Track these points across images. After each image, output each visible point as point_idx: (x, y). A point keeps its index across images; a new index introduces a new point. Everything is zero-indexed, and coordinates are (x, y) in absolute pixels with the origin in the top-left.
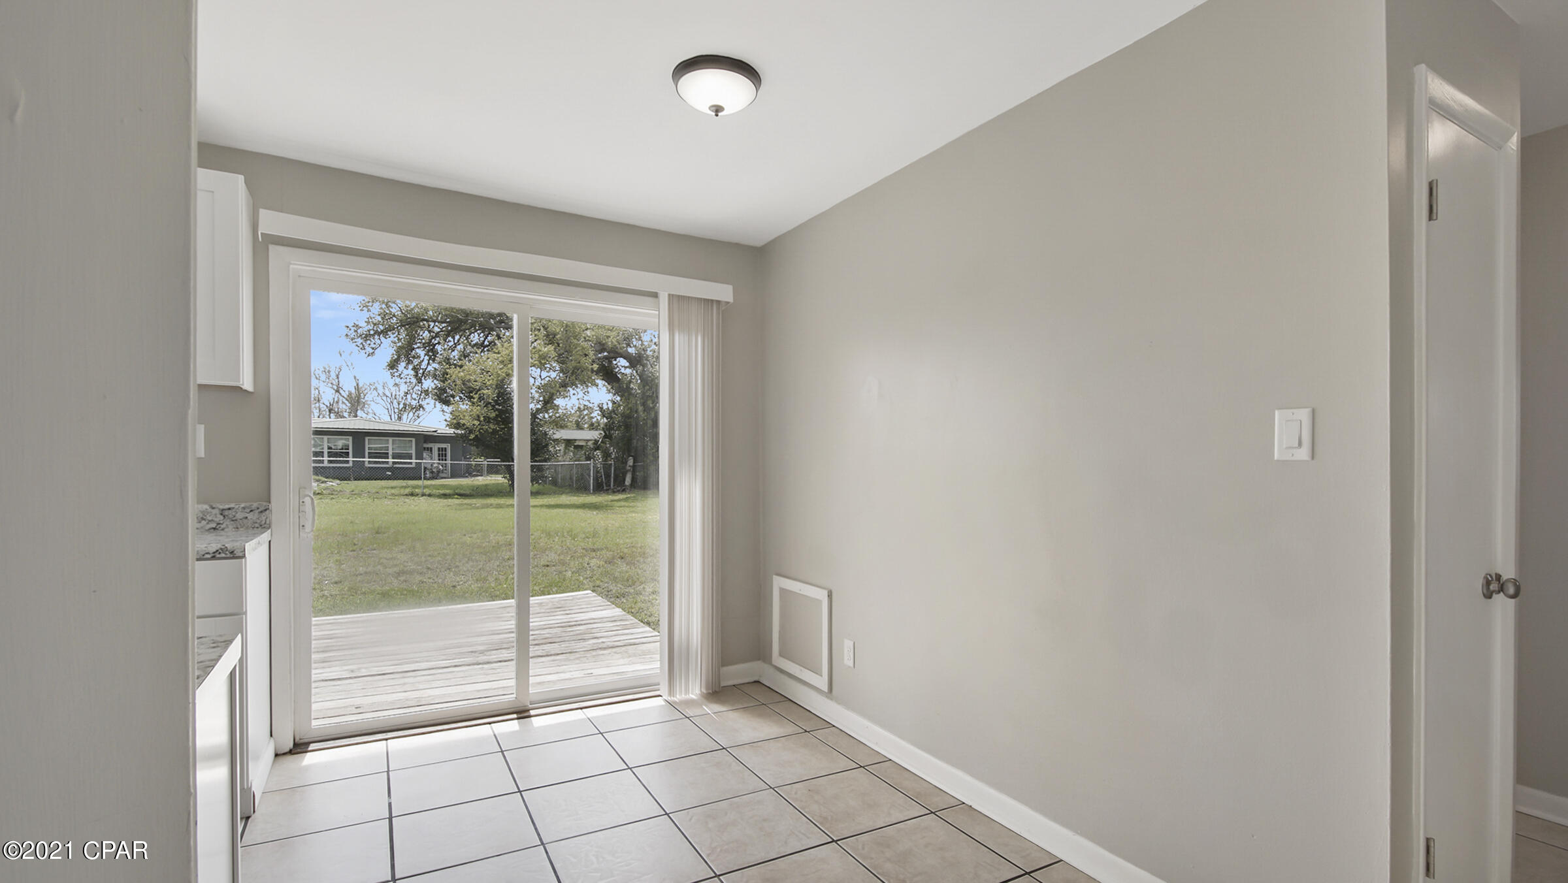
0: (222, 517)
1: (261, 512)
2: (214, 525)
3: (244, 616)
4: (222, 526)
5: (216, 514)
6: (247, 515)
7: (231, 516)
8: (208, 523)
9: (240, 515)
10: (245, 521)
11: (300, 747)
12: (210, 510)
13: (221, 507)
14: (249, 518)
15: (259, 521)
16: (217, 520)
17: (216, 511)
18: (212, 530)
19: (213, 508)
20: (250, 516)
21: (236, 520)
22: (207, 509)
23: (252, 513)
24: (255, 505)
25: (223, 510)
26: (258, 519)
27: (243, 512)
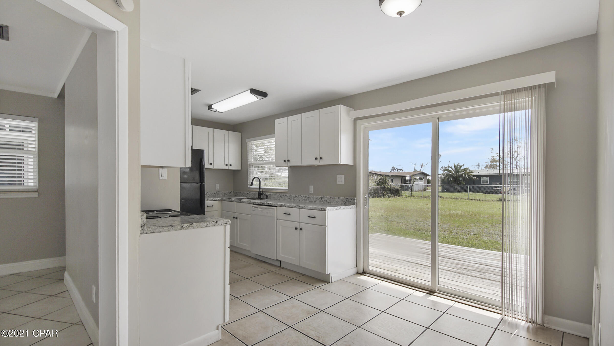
1: (353, 200)
3: (326, 227)
11: (363, 273)
13: (346, 198)
24: (352, 198)
25: (346, 199)
26: (353, 202)
27: (350, 199)
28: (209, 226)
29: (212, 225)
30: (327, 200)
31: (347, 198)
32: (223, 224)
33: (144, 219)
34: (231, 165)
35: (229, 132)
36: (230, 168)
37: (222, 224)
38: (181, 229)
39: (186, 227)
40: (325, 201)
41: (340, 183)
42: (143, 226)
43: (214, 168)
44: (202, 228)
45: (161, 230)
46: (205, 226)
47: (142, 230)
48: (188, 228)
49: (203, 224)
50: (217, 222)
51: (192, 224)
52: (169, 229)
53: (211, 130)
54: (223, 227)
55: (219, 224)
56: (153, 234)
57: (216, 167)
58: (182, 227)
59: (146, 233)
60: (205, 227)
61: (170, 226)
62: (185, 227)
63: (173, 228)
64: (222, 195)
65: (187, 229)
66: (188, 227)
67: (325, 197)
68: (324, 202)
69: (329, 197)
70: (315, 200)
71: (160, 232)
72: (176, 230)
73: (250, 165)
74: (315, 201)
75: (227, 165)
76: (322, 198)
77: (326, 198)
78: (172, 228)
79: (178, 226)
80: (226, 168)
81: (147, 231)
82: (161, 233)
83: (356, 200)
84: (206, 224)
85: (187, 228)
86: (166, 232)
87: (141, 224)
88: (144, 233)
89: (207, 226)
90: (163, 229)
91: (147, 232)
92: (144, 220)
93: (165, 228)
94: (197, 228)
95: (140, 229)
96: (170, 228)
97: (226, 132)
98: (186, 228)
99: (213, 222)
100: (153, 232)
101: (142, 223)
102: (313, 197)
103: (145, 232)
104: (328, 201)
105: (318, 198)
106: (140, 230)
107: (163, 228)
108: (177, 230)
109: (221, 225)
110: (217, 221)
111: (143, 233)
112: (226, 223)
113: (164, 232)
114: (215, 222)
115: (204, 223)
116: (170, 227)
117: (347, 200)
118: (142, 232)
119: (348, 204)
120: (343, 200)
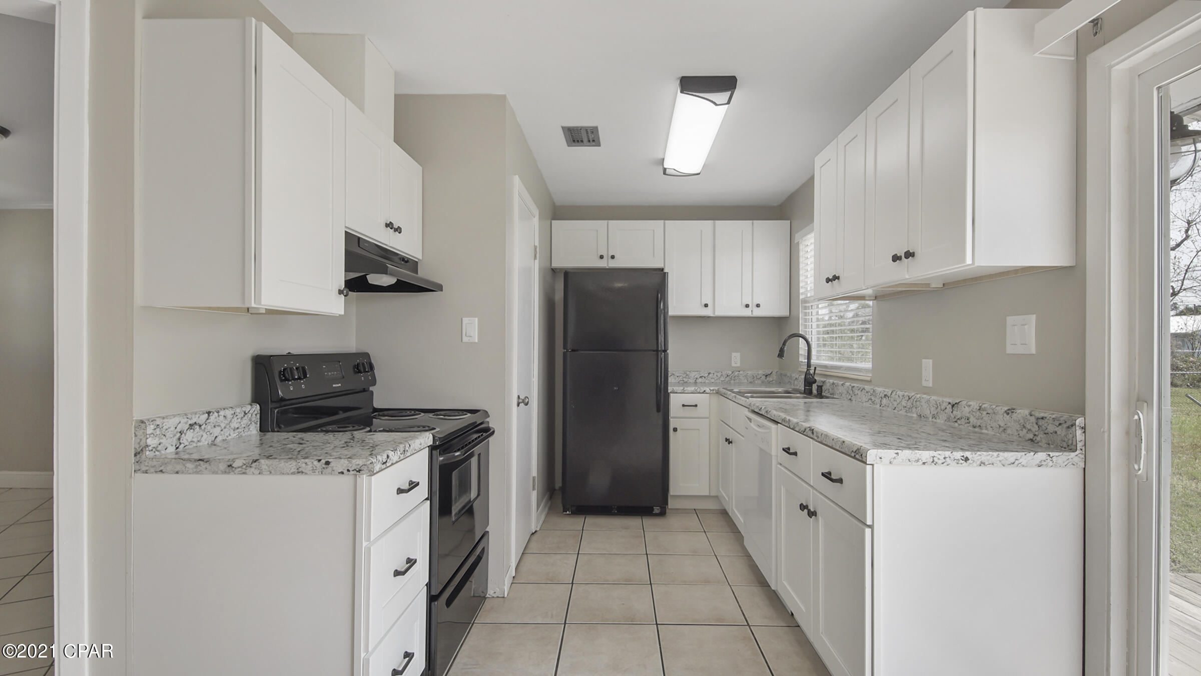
0: (1037, 427)
1: (1068, 427)
2: (1031, 436)
3: (868, 531)
4: (1038, 439)
5: (1033, 423)
6: (1056, 429)
7: (1044, 427)
8: (1027, 433)
9: (1051, 428)
10: (1055, 436)
12: (1029, 416)
13: (1037, 415)
14: (1058, 433)
15: (1066, 440)
16: (1033, 430)
17: (1033, 419)
18: (1031, 443)
19: (1032, 415)
20: (1059, 430)
21: (1048, 434)
23: (1060, 427)
24: (1066, 417)
25: (1038, 419)
26: (1066, 436)
27: (1053, 424)
28: (306, 474)
29: (314, 471)
30: (968, 415)
31: (1042, 415)
32: (348, 470)
33: (141, 437)
34: (758, 306)
35: (755, 222)
36: (758, 313)
37: (345, 472)
38: (227, 471)
39: (241, 467)
40: (963, 420)
41: (1020, 350)
42: (139, 453)
43: (715, 314)
44: (283, 474)
45: (179, 467)
46: (293, 470)
47: (137, 462)
48: (247, 471)
49: (287, 464)
50: (327, 463)
51: (255, 462)
52: (196, 467)
53: (708, 223)
54: (347, 479)
55: (334, 468)
56: (160, 475)
57: (719, 313)
58: (230, 466)
59: (146, 472)
60: (292, 474)
61: (200, 460)
62: (239, 467)
63: (207, 465)
64: (746, 381)
65: (244, 473)
66: (244, 467)
67: (964, 403)
68: (959, 422)
69: (975, 405)
70: (933, 413)
71: (177, 473)
72: (215, 473)
73: (805, 301)
74: (934, 417)
75: (747, 306)
76: (953, 406)
77: (967, 409)
78: (204, 467)
79: (220, 462)
80: (747, 313)
81: (147, 466)
82: (177, 475)
83: (1084, 428)
84: (296, 465)
85: (244, 471)
86: (190, 474)
87: (135, 448)
88: (141, 470)
89: (298, 472)
90: (184, 465)
91: (147, 468)
92: (141, 440)
93: (190, 465)
94: (271, 473)
95: (133, 459)
96: (200, 465)
97: (747, 223)
98: (240, 469)
99: (316, 463)
100: (161, 471)
101: (137, 447)
102: (928, 401)
103: (144, 469)
104: (972, 419)
105: (943, 407)
106: (133, 461)
107: (184, 462)
108: (217, 473)
109: (342, 473)
110: (329, 460)
111: (139, 470)
112: (358, 468)
113: (185, 474)
114: (323, 461)
115: (289, 463)
116: (201, 462)
117: (1041, 422)
118: (138, 467)
119: (1046, 443)
120: (1025, 425)
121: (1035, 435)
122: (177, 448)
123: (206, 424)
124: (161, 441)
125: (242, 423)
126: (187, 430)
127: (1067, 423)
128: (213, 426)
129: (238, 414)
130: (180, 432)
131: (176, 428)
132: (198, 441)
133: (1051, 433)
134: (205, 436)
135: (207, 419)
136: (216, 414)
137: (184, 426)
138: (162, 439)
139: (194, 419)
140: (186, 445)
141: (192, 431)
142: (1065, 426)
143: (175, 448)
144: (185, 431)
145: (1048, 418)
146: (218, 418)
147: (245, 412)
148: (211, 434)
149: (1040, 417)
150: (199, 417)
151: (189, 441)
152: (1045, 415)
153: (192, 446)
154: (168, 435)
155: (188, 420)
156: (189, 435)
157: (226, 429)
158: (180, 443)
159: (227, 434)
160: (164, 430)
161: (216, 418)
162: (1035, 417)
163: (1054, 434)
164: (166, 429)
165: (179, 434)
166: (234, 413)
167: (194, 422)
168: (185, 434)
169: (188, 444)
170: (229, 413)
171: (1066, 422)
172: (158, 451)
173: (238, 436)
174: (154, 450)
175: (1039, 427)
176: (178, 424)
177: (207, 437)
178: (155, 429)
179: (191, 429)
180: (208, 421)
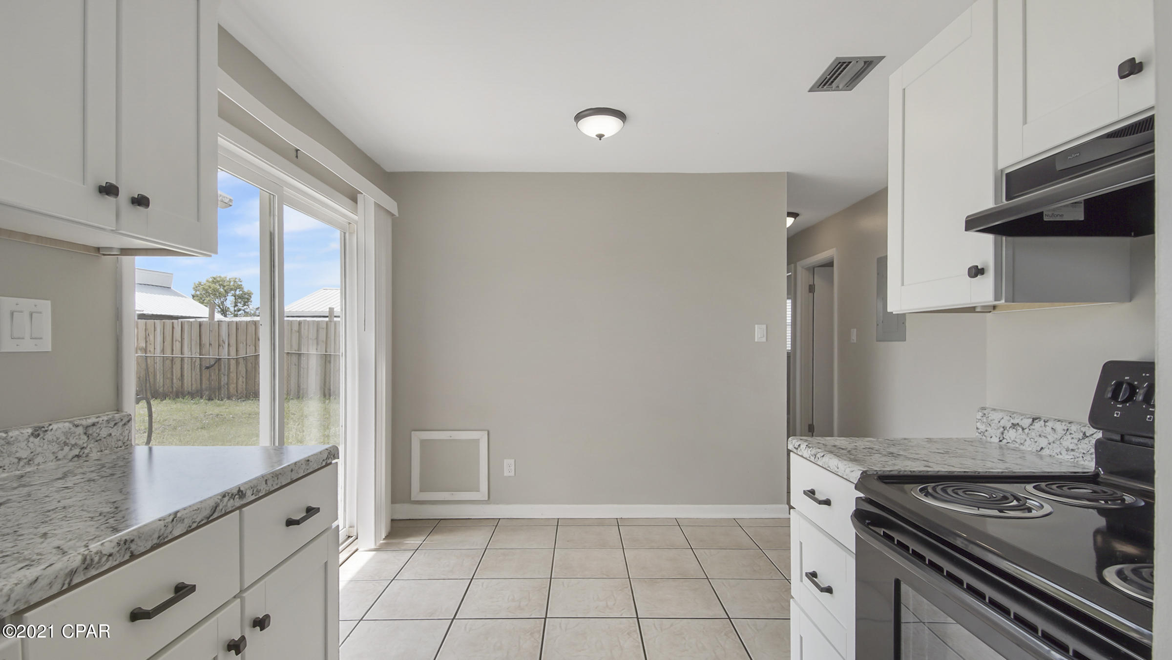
0: (85, 438)
1: (125, 424)
2: (76, 451)
4: (86, 451)
5: (79, 435)
6: (111, 431)
7: (95, 435)
8: (71, 450)
9: (104, 433)
10: (109, 439)
12: (73, 429)
14: (113, 434)
15: (122, 438)
16: (80, 442)
17: (80, 430)
18: (76, 459)
19: (77, 426)
20: (114, 432)
21: (100, 440)
22: (70, 429)
23: (116, 427)
24: (117, 416)
26: (121, 434)
27: (107, 427)
119: (98, 451)
120: (68, 441)
121: (82, 448)
122: (1000, 441)
123: (1030, 430)
124: (988, 429)
125: (1079, 446)
126: (1009, 428)
127: (124, 420)
128: (1038, 434)
129: (1072, 432)
130: (1003, 427)
131: (999, 422)
132: (1021, 444)
133: (105, 438)
134: (1028, 442)
135: (1031, 425)
136: (1042, 423)
137: (1007, 423)
138: (988, 427)
139: (1016, 420)
140: (1009, 443)
141: (1014, 430)
142: (121, 424)
143: (998, 440)
144: (1008, 428)
145: (100, 422)
146: (1044, 428)
147: (1084, 434)
148: (1036, 442)
149: (89, 425)
150: (1022, 419)
151: (1012, 439)
152: (95, 420)
153: (1014, 446)
154: (992, 425)
155: (1010, 418)
156: (1011, 434)
157: (1055, 445)
158: (1004, 438)
159: (1058, 451)
160: (990, 420)
161: (1041, 427)
162: (83, 426)
163: (108, 437)
164: (991, 420)
165: (1002, 429)
166: (1068, 429)
167: (1017, 422)
168: (1008, 431)
169: (1011, 442)
170: (1060, 427)
171: (122, 420)
172: (985, 436)
173: (1072, 460)
174: (982, 434)
175: (88, 436)
176: (1001, 419)
177: (1031, 444)
178: (982, 417)
179: (1014, 428)
180: (1032, 427)
